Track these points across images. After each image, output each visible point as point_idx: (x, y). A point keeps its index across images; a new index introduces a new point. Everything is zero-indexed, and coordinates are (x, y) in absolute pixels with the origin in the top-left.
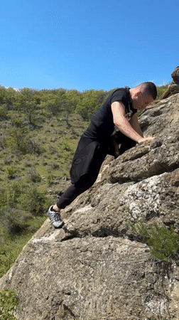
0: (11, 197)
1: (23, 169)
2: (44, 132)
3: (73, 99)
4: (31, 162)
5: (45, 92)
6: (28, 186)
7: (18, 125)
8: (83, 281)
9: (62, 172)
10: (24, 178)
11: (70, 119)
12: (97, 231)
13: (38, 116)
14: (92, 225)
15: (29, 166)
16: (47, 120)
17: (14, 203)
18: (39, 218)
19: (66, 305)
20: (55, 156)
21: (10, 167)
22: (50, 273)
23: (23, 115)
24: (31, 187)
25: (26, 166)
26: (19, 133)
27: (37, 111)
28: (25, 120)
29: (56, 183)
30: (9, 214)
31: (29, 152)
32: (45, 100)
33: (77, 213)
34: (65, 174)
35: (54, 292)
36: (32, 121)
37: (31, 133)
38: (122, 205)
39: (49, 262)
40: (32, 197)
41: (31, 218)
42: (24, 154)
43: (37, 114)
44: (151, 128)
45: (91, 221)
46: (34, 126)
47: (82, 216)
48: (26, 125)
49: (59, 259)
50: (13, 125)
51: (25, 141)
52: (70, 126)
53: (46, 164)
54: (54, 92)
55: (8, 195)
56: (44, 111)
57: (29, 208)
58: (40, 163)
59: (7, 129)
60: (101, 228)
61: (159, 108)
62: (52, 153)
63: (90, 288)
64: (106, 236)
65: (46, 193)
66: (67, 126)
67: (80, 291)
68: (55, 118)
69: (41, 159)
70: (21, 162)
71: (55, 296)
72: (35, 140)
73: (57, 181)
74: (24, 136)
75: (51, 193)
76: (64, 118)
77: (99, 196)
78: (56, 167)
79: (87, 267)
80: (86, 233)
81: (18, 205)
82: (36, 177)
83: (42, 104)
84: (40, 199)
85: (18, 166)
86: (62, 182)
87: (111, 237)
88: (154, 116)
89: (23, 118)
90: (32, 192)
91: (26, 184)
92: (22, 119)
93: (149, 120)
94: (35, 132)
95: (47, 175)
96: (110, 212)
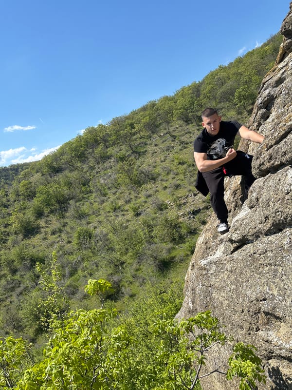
0: (145, 234)
1: (145, 202)
2: (150, 155)
3: (166, 107)
4: (150, 192)
5: (135, 113)
6: (157, 217)
7: (122, 159)
8: (274, 283)
9: (185, 190)
10: (150, 210)
11: (172, 129)
12: (269, 230)
13: (139, 141)
14: (261, 226)
15: (150, 196)
16: (148, 142)
17: (150, 240)
18: (182, 245)
19: (267, 311)
20: (171, 176)
21: (132, 205)
22: (234, 287)
23: (123, 147)
24: (161, 217)
25: (147, 198)
26: (126, 167)
27: (135, 137)
28: (127, 151)
29: (185, 203)
30: (150, 252)
31: (144, 183)
32: (139, 122)
33: (237, 221)
34: (190, 191)
35: (247, 303)
36: (134, 149)
37: (138, 163)
38: (288, 193)
39: (229, 277)
40: (165, 226)
41: (173, 248)
42: (140, 186)
43: (136, 140)
44: (278, 101)
45: (258, 222)
46: (138, 153)
47: (245, 221)
48: (129, 156)
49: (237, 271)
50: (118, 162)
51: (135, 172)
52: (174, 137)
53: (166, 187)
54: (144, 109)
55: (142, 234)
56: (142, 134)
57: (167, 239)
58: (160, 188)
59: (113, 168)
60: (273, 225)
61: (279, 75)
62: (168, 174)
63: (286, 287)
64: (281, 230)
65: (178, 217)
66: (171, 138)
67: (276, 293)
68: (155, 135)
69: (159, 185)
70: (140, 195)
71: (250, 307)
72: (145, 167)
73: (184, 201)
74: (133, 168)
75: (184, 215)
76: (165, 132)
77: (254, 194)
78: (177, 187)
79: (273, 267)
80: (257, 236)
81: (156, 240)
82: (162, 205)
83: (137, 127)
84: (175, 226)
85: (139, 200)
86: (190, 199)
87: (288, 229)
88: (277, 87)
89: (124, 150)
90: (163, 222)
91: (155, 216)
92: (123, 152)
93: (272, 93)
94: (142, 159)
95: (172, 198)
96: (277, 205)
